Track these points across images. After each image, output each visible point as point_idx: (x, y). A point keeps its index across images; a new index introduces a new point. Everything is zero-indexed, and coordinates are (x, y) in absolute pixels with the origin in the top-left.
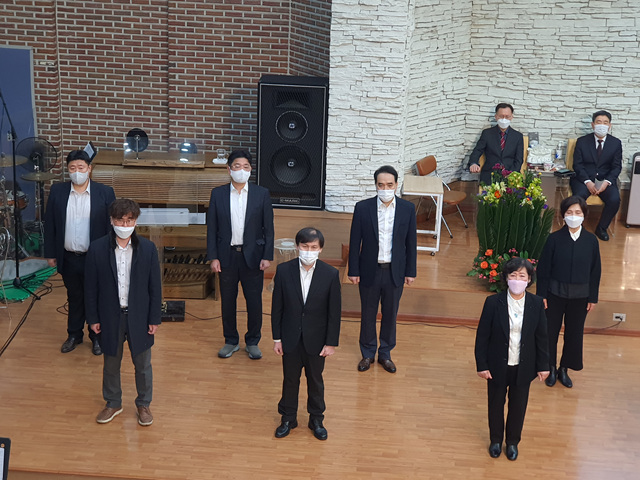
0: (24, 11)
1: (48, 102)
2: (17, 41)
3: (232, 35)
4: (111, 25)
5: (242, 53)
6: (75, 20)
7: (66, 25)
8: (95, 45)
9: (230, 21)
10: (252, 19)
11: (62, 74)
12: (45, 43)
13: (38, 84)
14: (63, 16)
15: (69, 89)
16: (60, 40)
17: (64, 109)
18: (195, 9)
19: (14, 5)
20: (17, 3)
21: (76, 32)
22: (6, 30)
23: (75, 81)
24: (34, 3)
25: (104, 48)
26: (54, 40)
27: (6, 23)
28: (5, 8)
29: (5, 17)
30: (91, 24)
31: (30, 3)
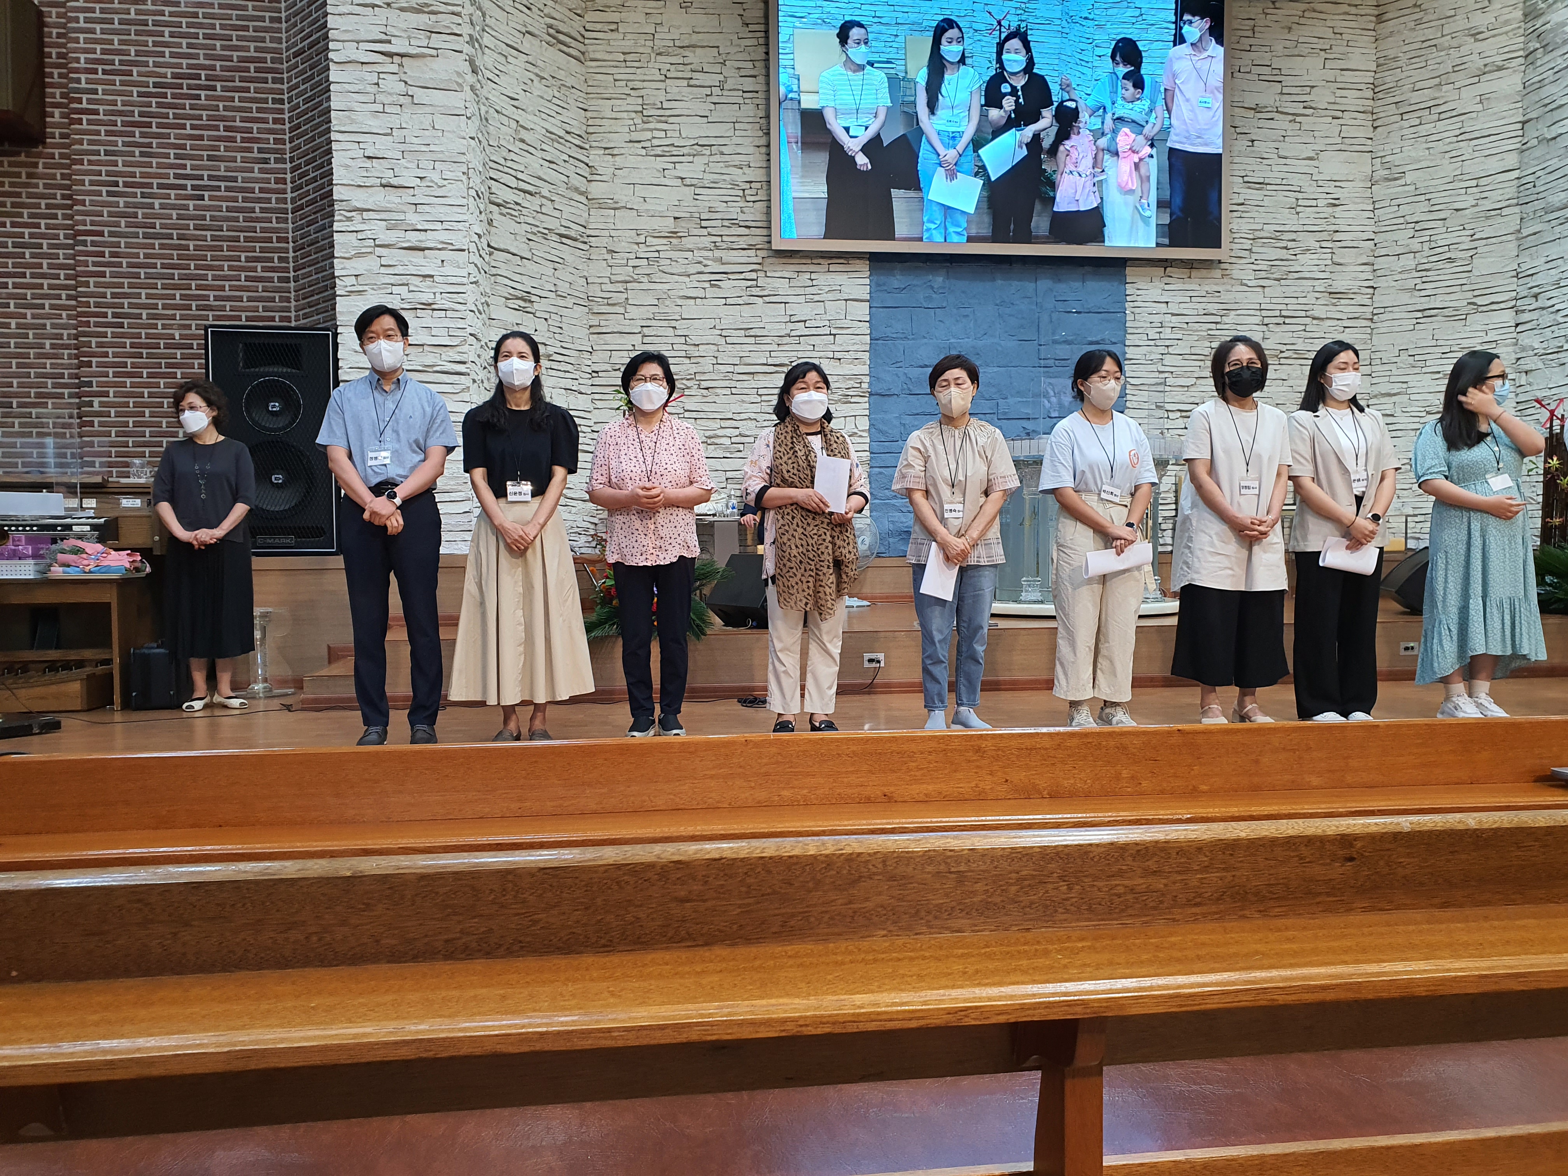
9: (189, 308)
18: (126, 290)
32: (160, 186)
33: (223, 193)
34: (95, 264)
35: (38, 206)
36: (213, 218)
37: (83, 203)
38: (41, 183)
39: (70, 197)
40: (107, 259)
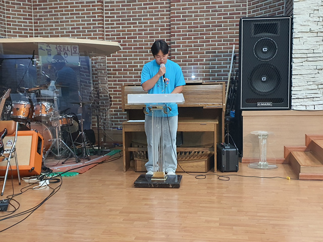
0: (86, 18)
2: (82, 37)
3: (210, 20)
4: (136, 23)
5: (216, 31)
6: (115, 23)
7: (110, 26)
8: (126, 36)
10: (223, 9)
13: (94, 62)
14: (108, 21)
15: (112, 65)
17: (108, 77)
19: (80, 15)
20: (82, 14)
21: (115, 29)
22: (75, 30)
23: (115, 60)
24: (91, 13)
25: (132, 38)
26: (103, 35)
27: (75, 26)
28: (75, 18)
29: (75, 23)
30: (124, 24)
31: (89, 13)
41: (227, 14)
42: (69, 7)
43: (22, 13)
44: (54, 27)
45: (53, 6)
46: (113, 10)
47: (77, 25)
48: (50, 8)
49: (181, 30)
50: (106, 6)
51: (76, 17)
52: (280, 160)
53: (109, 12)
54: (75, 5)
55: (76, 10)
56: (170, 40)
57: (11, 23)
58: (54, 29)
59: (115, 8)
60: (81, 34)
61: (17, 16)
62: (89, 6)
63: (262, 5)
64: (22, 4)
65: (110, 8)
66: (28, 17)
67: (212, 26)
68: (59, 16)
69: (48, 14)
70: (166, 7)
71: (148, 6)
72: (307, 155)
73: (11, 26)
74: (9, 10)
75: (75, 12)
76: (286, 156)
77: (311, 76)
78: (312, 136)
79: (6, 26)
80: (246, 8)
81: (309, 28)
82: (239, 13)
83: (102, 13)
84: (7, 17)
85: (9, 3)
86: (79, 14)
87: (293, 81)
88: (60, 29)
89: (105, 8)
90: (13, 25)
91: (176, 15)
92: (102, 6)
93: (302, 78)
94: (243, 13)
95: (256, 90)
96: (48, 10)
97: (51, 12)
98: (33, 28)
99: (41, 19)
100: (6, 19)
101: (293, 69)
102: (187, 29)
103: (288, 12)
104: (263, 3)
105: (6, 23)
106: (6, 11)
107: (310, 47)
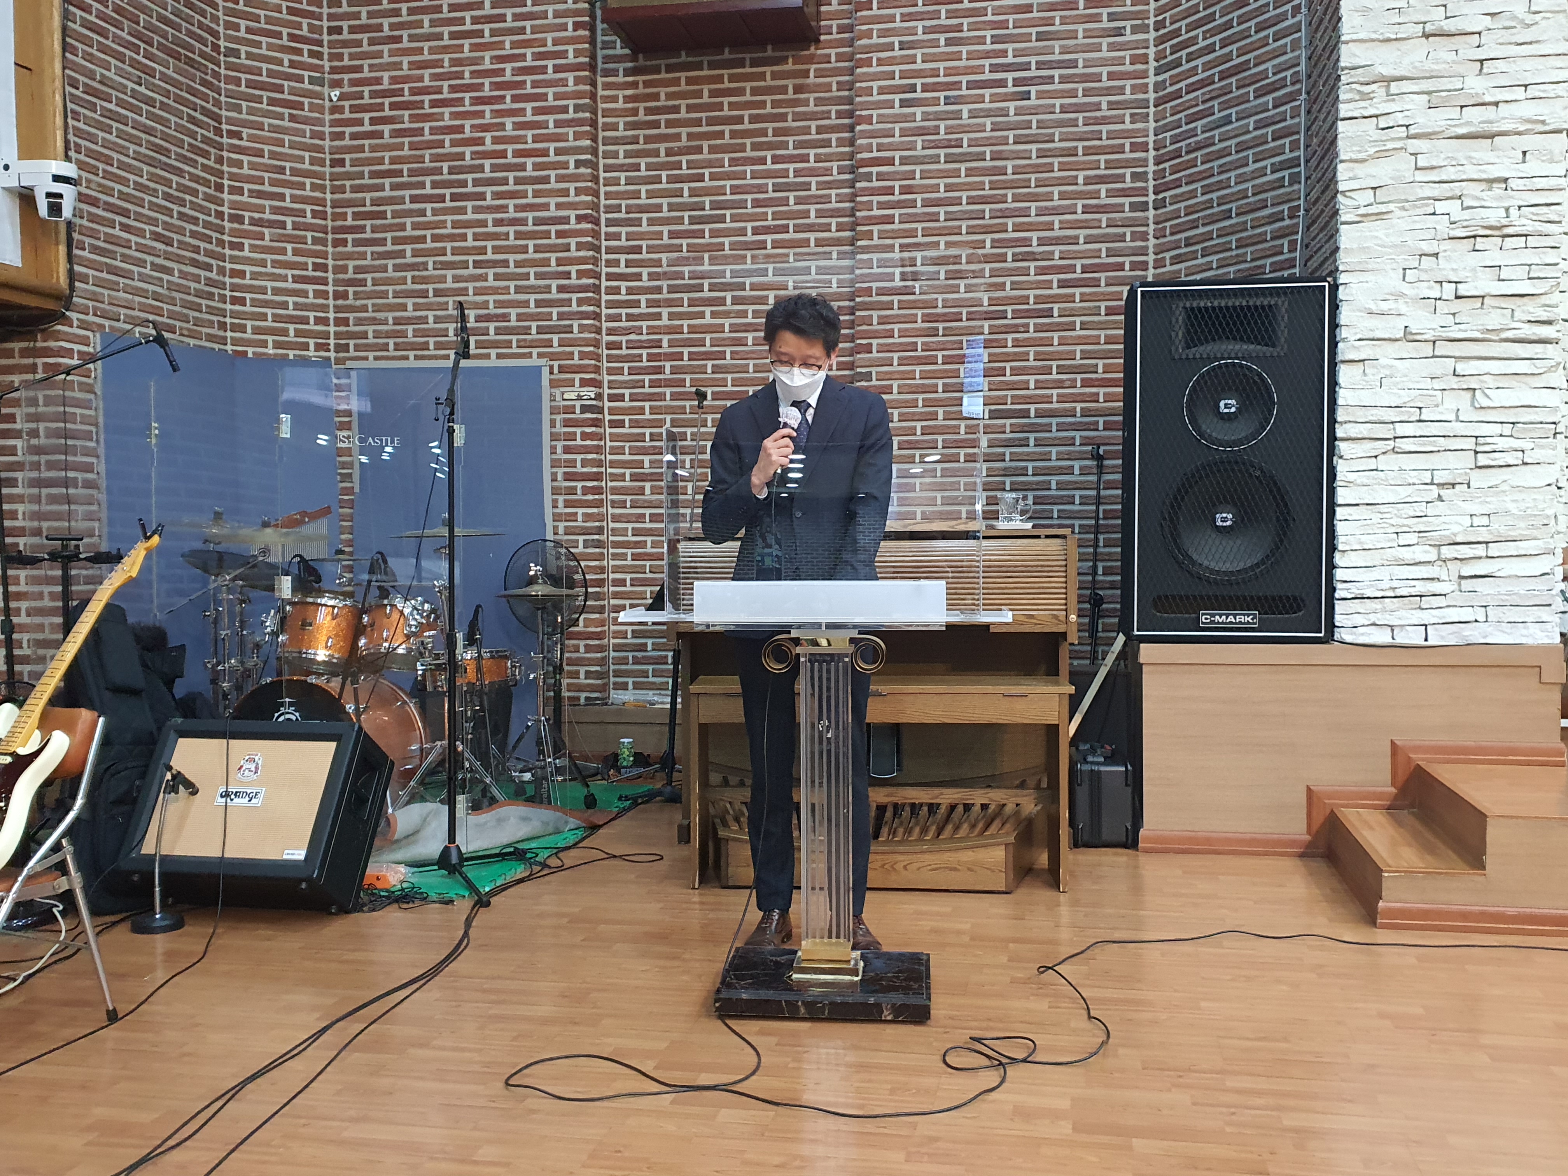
0: (532, 281)
1: (580, 485)
2: (515, 350)
3: (1008, 292)
4: (722, 301)
5: (1032, 334)
6: (643, 298)
7: (624, 311)
8: (686, 351)
9: (1002, 258)
10: (1057, 249)
11: (613, 424)
12: (576, 350)
13: (560, 445)
14: (616, 291)
15: (627, 457)
16: (611, 346)
17: (614, 504)
18: (920, 239)
19: (512, 269)
20: (518, 264)
21: (645, 324)
22: (492, 326)
23: (641, 438)
24: (553, 263)
25: (708, 356)
26: (596, 344)
27: (492, 310)
28: (491, 277)
29: (491, 298)
30: (679, 303)
31: (546, 262)
32: (971, 85)
33: (1057, 86)
34: (882, 206)
35: (806, 131)
36: (1041, 125)
37: (869, 120)
38: (812, 97)
39: (850, 114)
40: (897, 197)
41: (1071, 269)
42: (470, 237)
43: (290, 257)
44: (410, 313)
45: (409, 232)
46: (638, 250)
47: (499, 304)
48: (396, 241)
49: (896, 327)
50: (610, 237)
51: (497, 277)
52: (1292, 843)
53: (623, 258)
54: (491, 229)
55: (496, 250)
56: (851, 366)
57: (248, 296)
58: (409, 321)
59: (644, 244)
60: (514, 338)
61: (269, 269)
62: (547, 235)
63: (1208, 237)
64: (289, 226)
65: (623, 242)
66: (310, 273)
67: (1017, 314)
68: (431, 272)
69: (390, 263)
70: (838, 242)
71: (769, 238)
72: (1399, 823)
73: (248, 308)
74: (240, 247)
75: (490, 256)
76: (1315, 827)
77: (1410, 510)
78: (1418, 749)
79: (228, 307)
80: (1147, 247)
81: (1401, 323)
82: (1120, 267)
83: (595, 261)
84: (234, 273)
85: (239, 219)
86: (505, 263)
87: (1341, 528)
88: (431, 320)
89: (604, 243)
90: (255, 303)
91: (876, 270)
92: (596, 234)
93: (1376, 518)
94: (1134, 266)
95: (1193, 562)
96: (389, 247)
97: (401, 254)
98: (331, 315)
99: (363, 283)
100: (227, 280)
101: (1338, 483)
102: (920, 324)
103: (1313, 264)
104: (1215, 226)
105: (228, 293)
106: (227, 252)
107: (1404, 397)
